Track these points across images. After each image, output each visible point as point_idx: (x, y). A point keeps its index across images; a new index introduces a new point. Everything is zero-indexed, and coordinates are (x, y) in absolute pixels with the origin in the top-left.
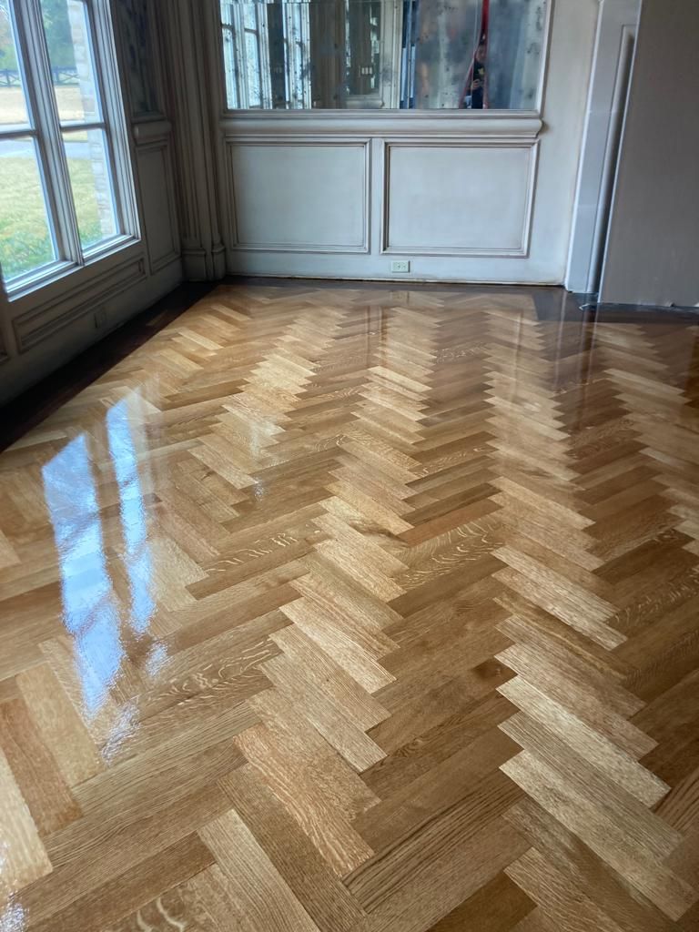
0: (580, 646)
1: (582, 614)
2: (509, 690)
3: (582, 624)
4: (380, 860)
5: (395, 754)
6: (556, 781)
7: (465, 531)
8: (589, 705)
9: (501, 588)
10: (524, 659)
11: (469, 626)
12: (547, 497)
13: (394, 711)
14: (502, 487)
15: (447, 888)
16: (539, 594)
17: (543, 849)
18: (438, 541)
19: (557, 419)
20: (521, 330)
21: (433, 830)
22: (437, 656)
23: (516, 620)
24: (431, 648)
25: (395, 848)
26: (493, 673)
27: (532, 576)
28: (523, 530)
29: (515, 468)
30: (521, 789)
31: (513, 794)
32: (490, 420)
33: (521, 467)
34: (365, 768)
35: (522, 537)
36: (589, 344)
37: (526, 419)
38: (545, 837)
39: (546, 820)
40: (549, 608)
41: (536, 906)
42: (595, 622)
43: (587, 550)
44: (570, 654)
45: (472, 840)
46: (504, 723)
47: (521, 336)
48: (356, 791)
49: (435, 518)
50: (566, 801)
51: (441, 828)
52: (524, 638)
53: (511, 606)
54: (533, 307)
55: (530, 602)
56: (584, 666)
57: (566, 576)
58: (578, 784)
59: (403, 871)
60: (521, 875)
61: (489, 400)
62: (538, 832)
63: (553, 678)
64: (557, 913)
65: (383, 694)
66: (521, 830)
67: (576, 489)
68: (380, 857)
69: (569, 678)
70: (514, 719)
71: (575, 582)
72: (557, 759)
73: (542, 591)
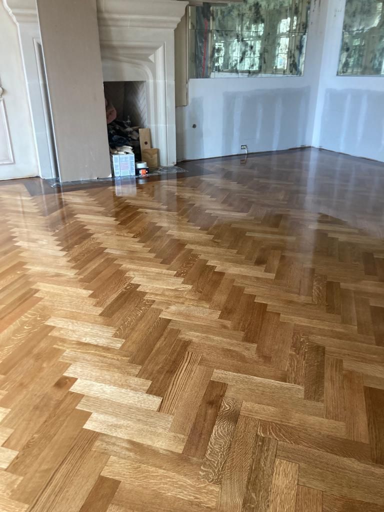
0: (104, 352)
1: (100, 337)
2: (75, 388)
3: (102, 342)
4: (33, 507)
5: (24, 449)
6: (112, 420)
7: (26, 317)
8: (117, 378)
9: (55, 339)
10: (79, 370)
11: (45, 365)
12: (65, 286)
13: (15, 427)
14: (40, 288)
15: (74, 500)
16: (76, 335)
17: (116, 454)
18: (12, 327)
19: (58, 245)
20: (22, 203)
21: (58, 476)
22: (31, 387)
23: (68, 352)
24: (27, 385)
25: (40, 497)
26: (64, 383)
27: (70, 328)
28: (58, 306)
29: (43, 277)
30: (97, 432)
31: (94, 436)
32: (21, 255)
33: (47, 275)
34: (8, 465)
35: (59, 310)
36: (61, 204)
37: (42, 249)
38: (115, 448)
39: (113, 440)
40: (84, 340)
41: (121, 482)
42: (108, 338)
43: (94, 306)
44: (101, 358)
45: (80, 469)
46: (79, 404)
47: (23, 206)
48: (6, 480)
49: (5, 316)
50: (120, 427)
51: (62, 473)
52: (75, 360)
53: (64, 346)
54: (26, 190)
55: (73, 341)
56: (109, 361)
57: (88, 322)
58: (124, 417)
59: (48, 505)
60: (110, 472)
61: (17, 244)
62: (111, 448)
63: (96, 373)
64: (131, 479)
65: (6, 421)
66: (103, 451)
67: (79, 278)
68: (32, 506)
69: (104, 370)
70: (83, 400)
71: (92, 323)
72: (110, 410)
73: (77, 333)
